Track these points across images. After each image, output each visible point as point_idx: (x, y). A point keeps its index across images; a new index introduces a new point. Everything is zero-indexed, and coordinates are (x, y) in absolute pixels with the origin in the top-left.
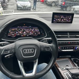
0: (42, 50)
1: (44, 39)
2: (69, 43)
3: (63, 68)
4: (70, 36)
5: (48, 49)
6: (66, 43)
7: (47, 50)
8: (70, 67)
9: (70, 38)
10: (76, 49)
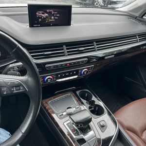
0: (5, 93)
1: (11, 66)
2: (68, 65)
3: (63, 115)
4: (68, 52)
5: (18, 88)
6: (62, 65)
7: (16, 90)
8: (74, 109)
9: (69, 55)
10: (81, 75)
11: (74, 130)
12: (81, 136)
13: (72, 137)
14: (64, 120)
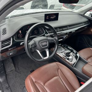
3: (59, 52)
11: (65, 56)
12: (68, 58)
13: (65, 58)
14: (61, 54)
